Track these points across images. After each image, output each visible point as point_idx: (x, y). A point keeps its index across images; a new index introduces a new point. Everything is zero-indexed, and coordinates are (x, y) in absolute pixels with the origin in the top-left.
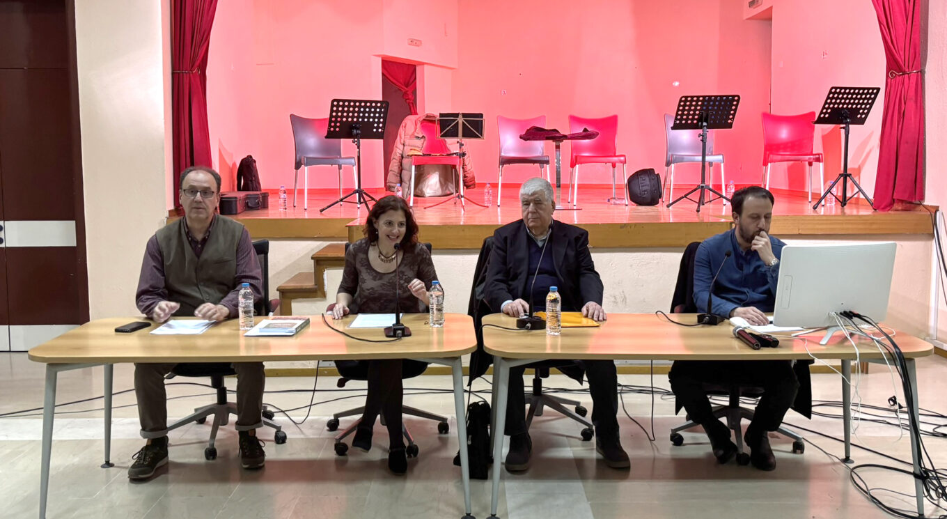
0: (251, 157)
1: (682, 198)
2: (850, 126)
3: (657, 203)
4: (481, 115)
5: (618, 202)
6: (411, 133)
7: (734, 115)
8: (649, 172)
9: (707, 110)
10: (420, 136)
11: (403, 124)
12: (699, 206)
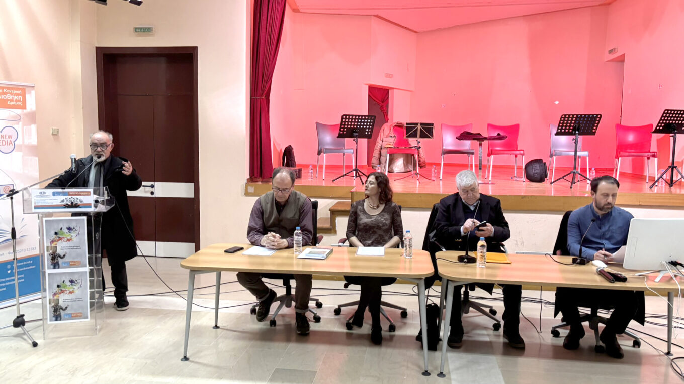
0: (291, 146)
1: (560, 178)
2: (677, 135)
3: (544, 181)
4: (432, 124)
5: (518, 179)
6: (387, 134)
7: (597, 127)
8: (539, 161)
9: (579, 123)
10: (393, 135)
11: (382, 128)
12: (572, 184)
